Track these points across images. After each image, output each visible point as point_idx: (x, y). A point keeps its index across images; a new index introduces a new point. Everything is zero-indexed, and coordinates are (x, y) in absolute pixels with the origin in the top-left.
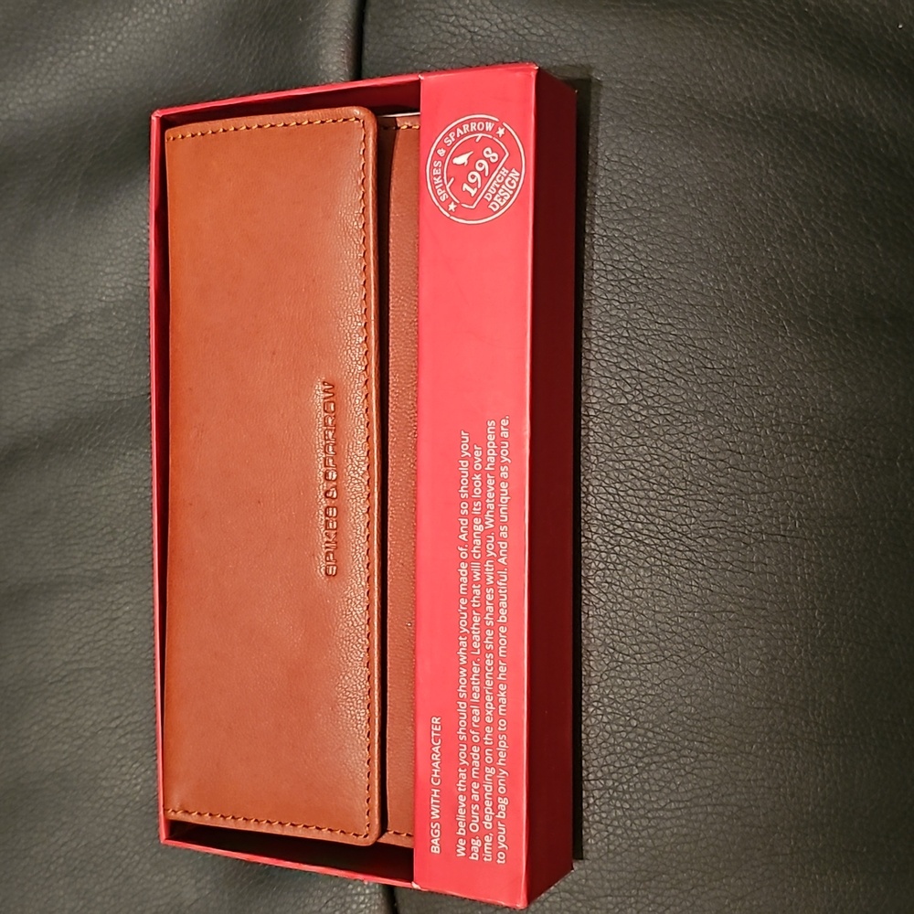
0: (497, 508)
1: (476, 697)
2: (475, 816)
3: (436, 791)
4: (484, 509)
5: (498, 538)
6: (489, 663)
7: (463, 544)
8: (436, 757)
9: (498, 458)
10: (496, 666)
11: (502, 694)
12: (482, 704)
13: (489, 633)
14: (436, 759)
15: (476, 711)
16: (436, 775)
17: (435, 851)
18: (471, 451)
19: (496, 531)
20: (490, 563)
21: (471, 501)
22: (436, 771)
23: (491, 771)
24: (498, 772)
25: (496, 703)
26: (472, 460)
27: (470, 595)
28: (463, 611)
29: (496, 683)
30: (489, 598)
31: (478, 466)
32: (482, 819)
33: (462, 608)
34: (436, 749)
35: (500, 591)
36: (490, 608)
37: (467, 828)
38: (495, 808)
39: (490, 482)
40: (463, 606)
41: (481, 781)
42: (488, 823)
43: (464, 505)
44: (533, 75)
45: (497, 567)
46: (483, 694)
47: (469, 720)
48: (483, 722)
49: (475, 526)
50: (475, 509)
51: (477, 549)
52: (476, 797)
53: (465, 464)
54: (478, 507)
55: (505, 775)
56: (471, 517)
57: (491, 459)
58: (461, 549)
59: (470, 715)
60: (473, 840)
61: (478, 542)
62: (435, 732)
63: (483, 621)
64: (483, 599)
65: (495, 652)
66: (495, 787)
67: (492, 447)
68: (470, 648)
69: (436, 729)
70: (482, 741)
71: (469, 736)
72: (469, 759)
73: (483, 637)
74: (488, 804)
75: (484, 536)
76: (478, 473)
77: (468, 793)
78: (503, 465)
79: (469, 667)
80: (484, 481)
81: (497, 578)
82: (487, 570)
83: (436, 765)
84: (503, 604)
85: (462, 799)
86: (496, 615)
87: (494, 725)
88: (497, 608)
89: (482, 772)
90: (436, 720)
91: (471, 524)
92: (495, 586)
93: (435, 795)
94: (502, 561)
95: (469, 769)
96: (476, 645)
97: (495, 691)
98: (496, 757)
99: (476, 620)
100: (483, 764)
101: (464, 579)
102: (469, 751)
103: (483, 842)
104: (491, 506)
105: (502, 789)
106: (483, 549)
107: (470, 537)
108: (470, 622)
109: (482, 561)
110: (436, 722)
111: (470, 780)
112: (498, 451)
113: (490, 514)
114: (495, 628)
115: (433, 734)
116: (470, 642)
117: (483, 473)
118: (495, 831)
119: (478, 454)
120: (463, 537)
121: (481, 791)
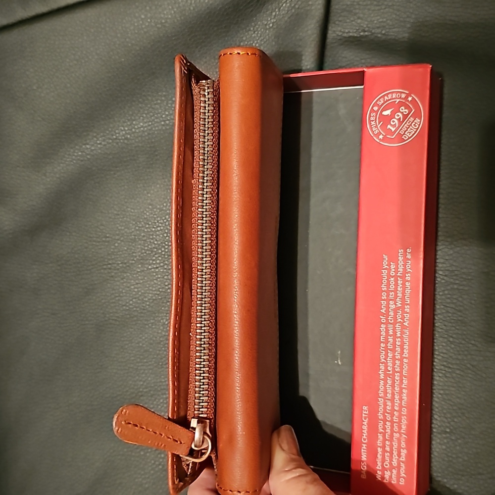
0: (404, 296)
1: (389, 396)
2: (387, 458)
3: (364, 445)
4: (396, 296)
5: (404, 312)
6: (397, 378)
7: (383, 314)
8: (365, 427)
9: (405, 269)
10: (401, 380)
11: (405, 395)
12: (392, 400)
13: (398, 362)
14: (365, 428)
15: (389, 403)
16: (364, 437)
17: (363, 477)
18: (389, 265)
19: (403, 308)
20: (399, 325)
21: (388, 292)
22: (364, 434)
23: (396, 435)
24: (401, 436)
25: (401, 399)
26: (389, 270)
27: (387, 342)
28: (382, 350)
29: (401, 389)
30: (398, 343)
31: (392, 273)
32: (391, 460)
33: (382, 348)
34: (365, 423)
35: (405, 340)
36: (398, 349)
37: (382, 466)
38: (399, 455)
39: (400, 282)
40: (383, 347)
41: (391, 440)
42: (395, 463)
43: (384, 294)
44: (429, 70)
45: (403, 327)
46: (393, 394)
47: (385, 409)
48: (393, 410)
49: (390, 305)
50: (390, 296)
51: (391, 318)
52: (388, 449)
53: (385, 272)
54: (392, 295)
55: (405, 438)
56: (388, 300)
57: (401, 269)
58: (382, 317)
59: (385, 405)
60: (385, 472)
61: (392, 313)
62: (365, 414)
63: (394, 356)
64: (394, 344)
65: (401, 372)
66: (399, 443)
67: (401, 263)
68: (386, 370)
69: (365, 412)
70: (392, 419)
71: (385, 416)
72: (384, 429)
73: (394, 364)
74: (395, 453)
75: (395, 311)
76: (393, 277)
77: (384, 447)
78: (408, 273)
79: (385, 381)
80: (396, 281)
81: (402, 333)
82: (397, 328)
83: (365, 431)
84: (406, 347)
85: (380, 450)
86: (402, 352)
87: (400, 411)
88: (402, 349)
89: (392, 436)
90: (365, 408)
91: (388, 304)
92: (401, 337)
93: (364, 448)
94: (406, 324)
95: (384, 435)
96: (389, 368)
97: (401, 393)
98: (400, 428)
99: (390, 355)
100: (392, 431)
101: (383, 333)
102: (385, 424)
103: (392, 473)
104: (400, 295)
105: (403, 445)
106: (395, 318)
107: (388, 311)
108: (386, 356)
109: (394, 324)
110: (366, 409)
111: (385, 439)
112: (405, 265)
113: (399, 299)
114: (401, 360)
115: (363, 415)
116: (386, 367)
117: (396, 277)
118: (399, 467)
119: (393, 267)
120: (383, 311)
121: (391, 446)
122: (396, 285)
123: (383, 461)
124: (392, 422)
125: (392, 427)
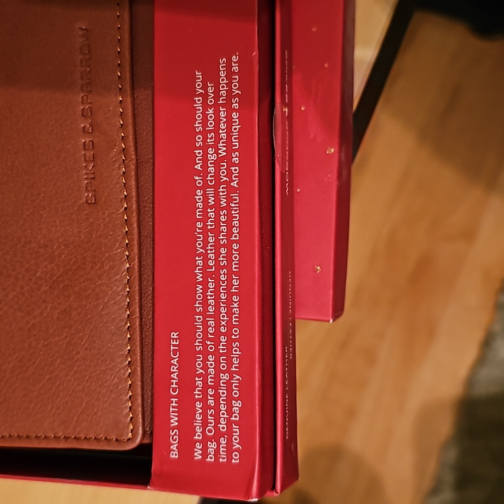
122: (217, 120)
123: (205, 424)
124: (217, 354)
125: (217, 362)
